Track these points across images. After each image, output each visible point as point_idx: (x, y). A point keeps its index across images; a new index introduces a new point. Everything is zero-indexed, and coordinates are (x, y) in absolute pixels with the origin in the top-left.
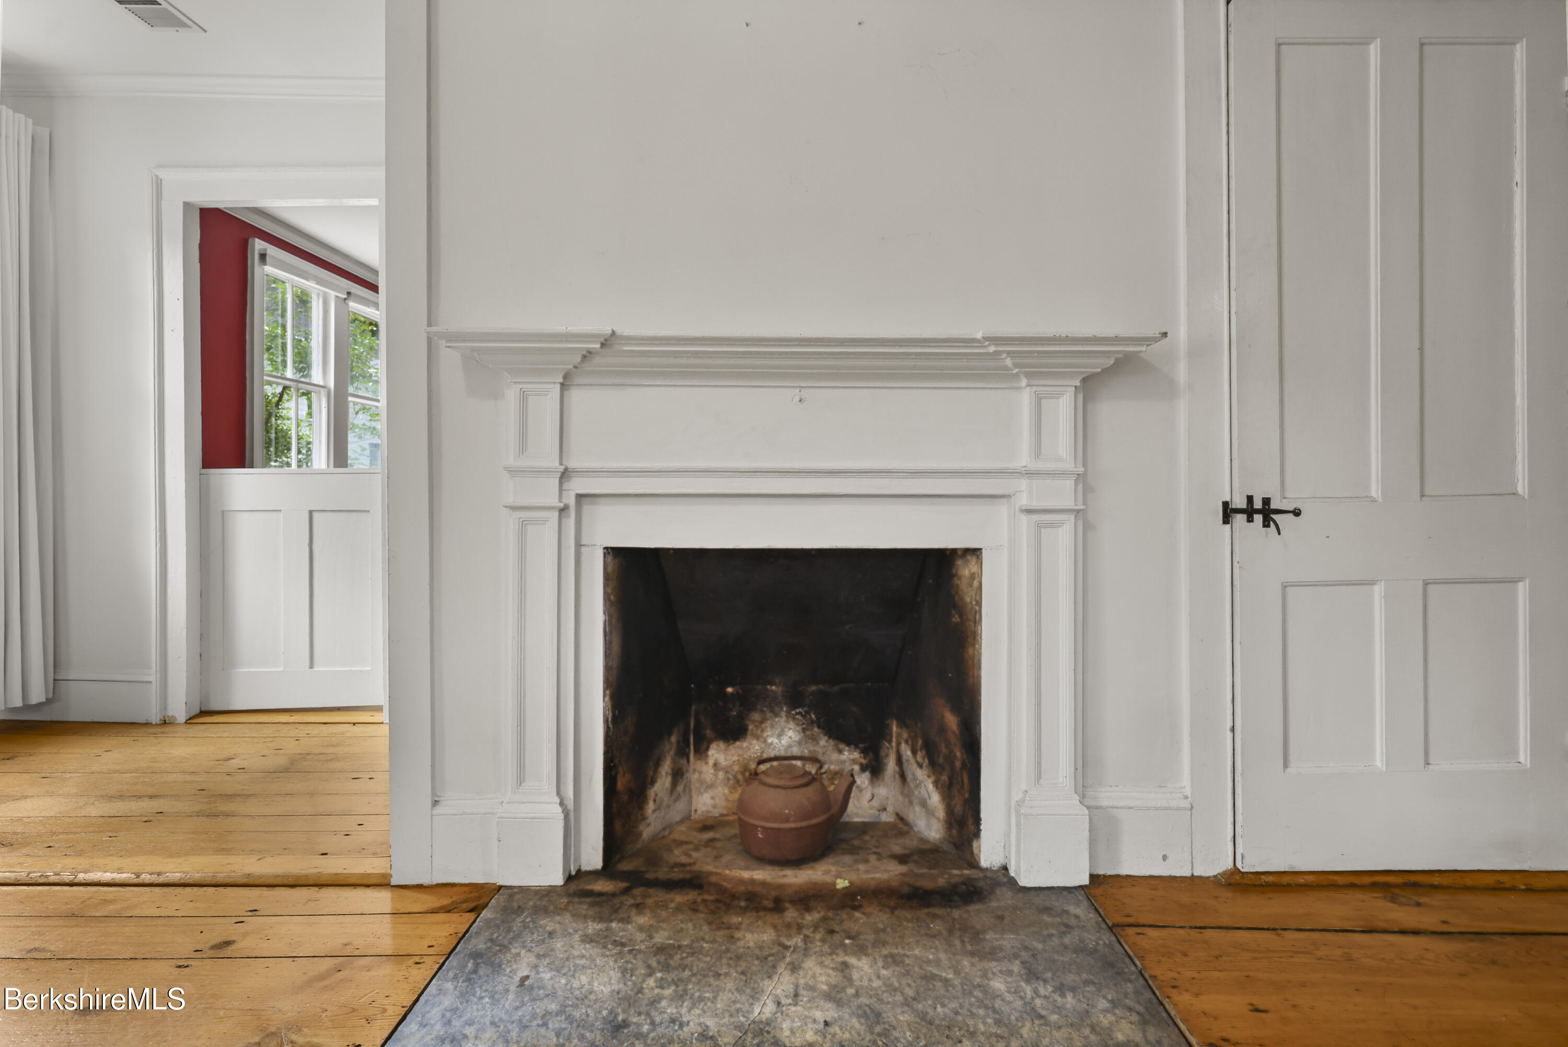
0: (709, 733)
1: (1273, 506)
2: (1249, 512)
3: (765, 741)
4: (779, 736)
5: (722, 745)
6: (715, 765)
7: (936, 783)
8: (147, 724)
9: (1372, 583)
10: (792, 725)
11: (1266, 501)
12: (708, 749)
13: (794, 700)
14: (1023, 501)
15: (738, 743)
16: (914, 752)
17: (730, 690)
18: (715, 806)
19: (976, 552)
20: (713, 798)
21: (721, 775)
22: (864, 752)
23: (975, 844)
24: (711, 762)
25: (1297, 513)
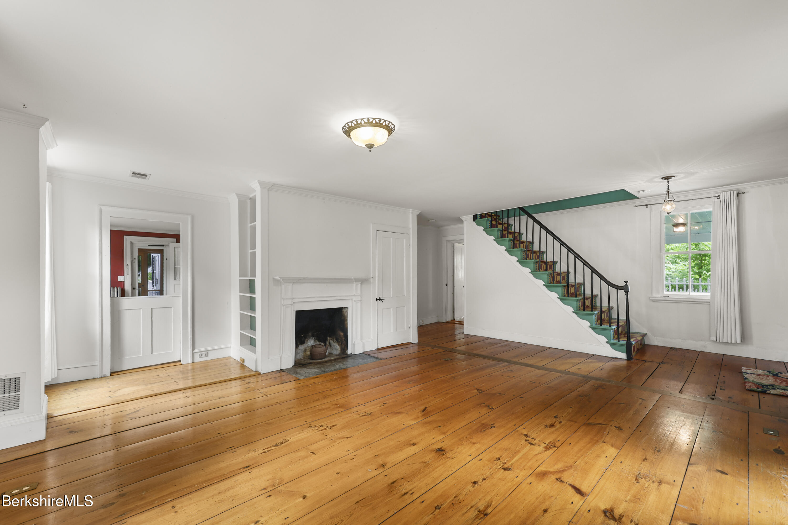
0: (299, 344)
1: (382, 299)
2: (379, 300)
3: (308, 344)
4: (310, 343)
5: (301, 345)
6: (300, 349)
7: (338, 345)
8: (97, 378)
9: (391, 308)
10: (312, 340)
11: (381, 298)
12: (298, 347)
13: (313, 336)
14: (354, 299)
15: (304, 345)
16: (333, 341)
17: (302, 335)
18: (299, 357)
19: (347, 307)
20: (299, 355)
21: (301, 351)
22: (324, 343)
23: (347, 351)
24: (299, 349)
25: (384, 299)
